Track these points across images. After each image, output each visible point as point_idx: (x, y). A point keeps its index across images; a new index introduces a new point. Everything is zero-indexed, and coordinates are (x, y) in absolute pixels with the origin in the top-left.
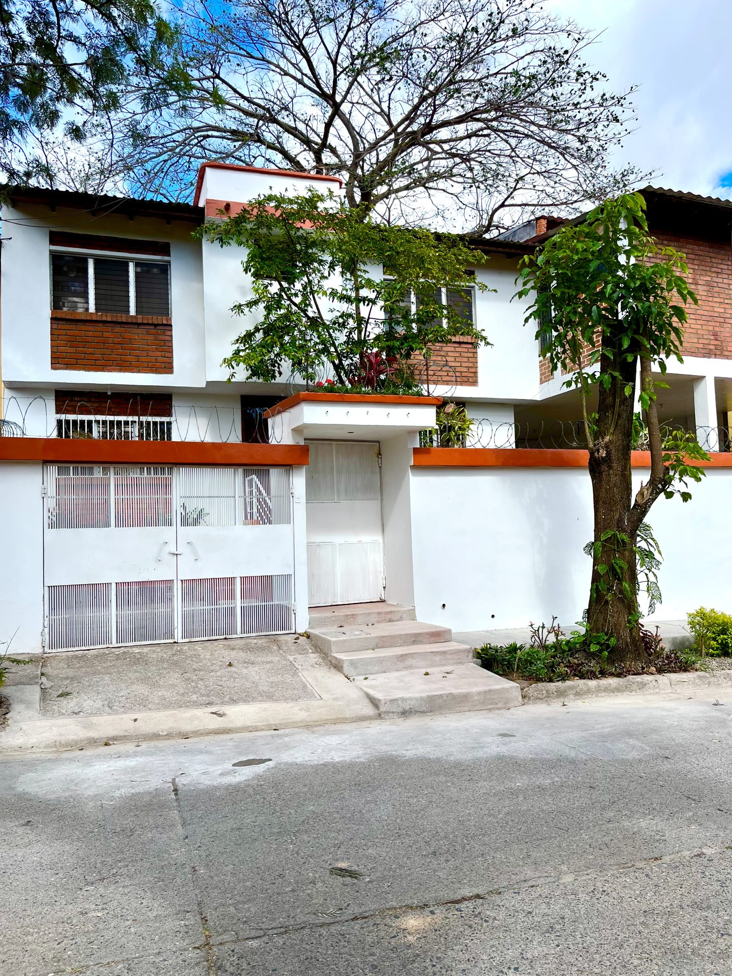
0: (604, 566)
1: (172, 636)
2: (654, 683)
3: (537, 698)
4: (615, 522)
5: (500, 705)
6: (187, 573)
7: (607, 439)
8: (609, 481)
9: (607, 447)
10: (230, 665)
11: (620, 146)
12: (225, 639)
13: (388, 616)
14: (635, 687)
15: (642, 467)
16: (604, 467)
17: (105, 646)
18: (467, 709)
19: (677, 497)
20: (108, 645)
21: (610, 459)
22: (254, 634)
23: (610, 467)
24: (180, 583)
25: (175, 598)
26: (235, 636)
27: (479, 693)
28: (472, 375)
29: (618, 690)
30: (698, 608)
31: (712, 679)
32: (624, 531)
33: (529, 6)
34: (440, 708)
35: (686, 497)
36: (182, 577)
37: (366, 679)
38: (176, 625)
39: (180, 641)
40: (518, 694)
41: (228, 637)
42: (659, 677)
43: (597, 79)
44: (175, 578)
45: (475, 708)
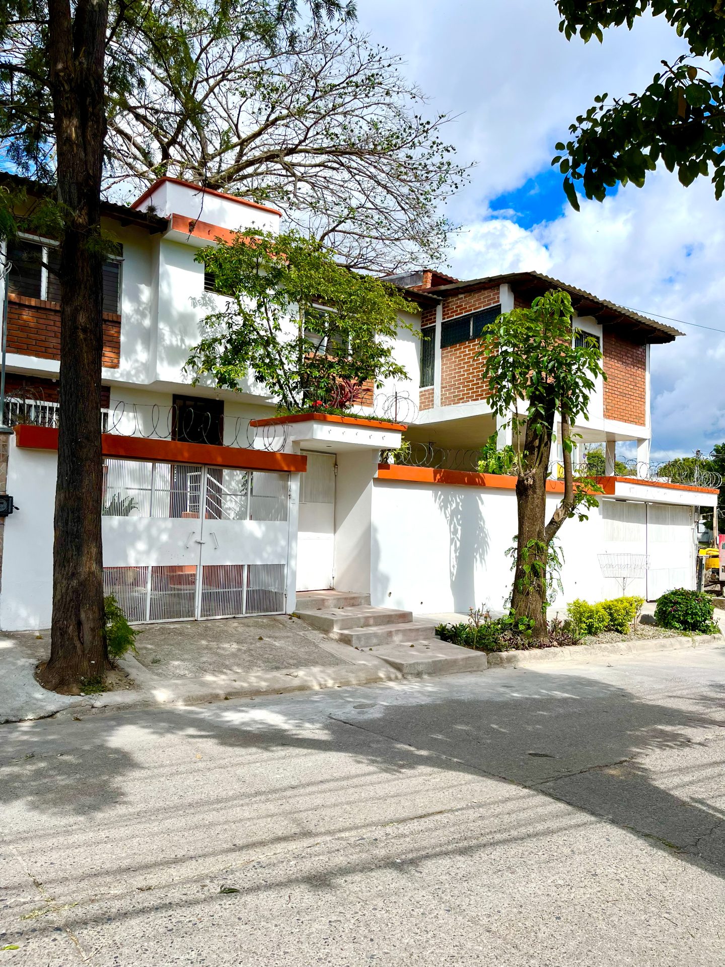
0: (527, 566)
1: (193, 615)
2: (561, 653)
3: (495, 664)
4: (536, 533)
5: (475, 669)
6: (210, 560)
7: (534, 471)
8: (533, 502)
9: (533, 477)
10: (261, 639)
11: (444, 202)
12: (234, 618)
13: (352, 601)
14: (551, 656)
15: (554, 494)
16: (530, 492)
17: (140, 622)
18: (455, 671)
19: (576, 517)
20: (143, 622)
21: (535, 486)
22: (255, 615)
23: (535, 492)
24: (202, 568)
25: (198, 581)
26: (241, 616)
27: (463, 659)
28: (370, 397)
29: (541, 658)
30: (575, 600)
31: (593, 651)
32: (543, 540)
33: (386, 65)
34: (440, 670)
35: (582, 517)
36: (203, 564)
37: (371, 649)
38: (197, 605)
39: (200, 619)
40: (484, 660)
41: (237, 616)
42: (559, 649)
43: (448, 151)
44: (198, 564)
45: (461, 670)
